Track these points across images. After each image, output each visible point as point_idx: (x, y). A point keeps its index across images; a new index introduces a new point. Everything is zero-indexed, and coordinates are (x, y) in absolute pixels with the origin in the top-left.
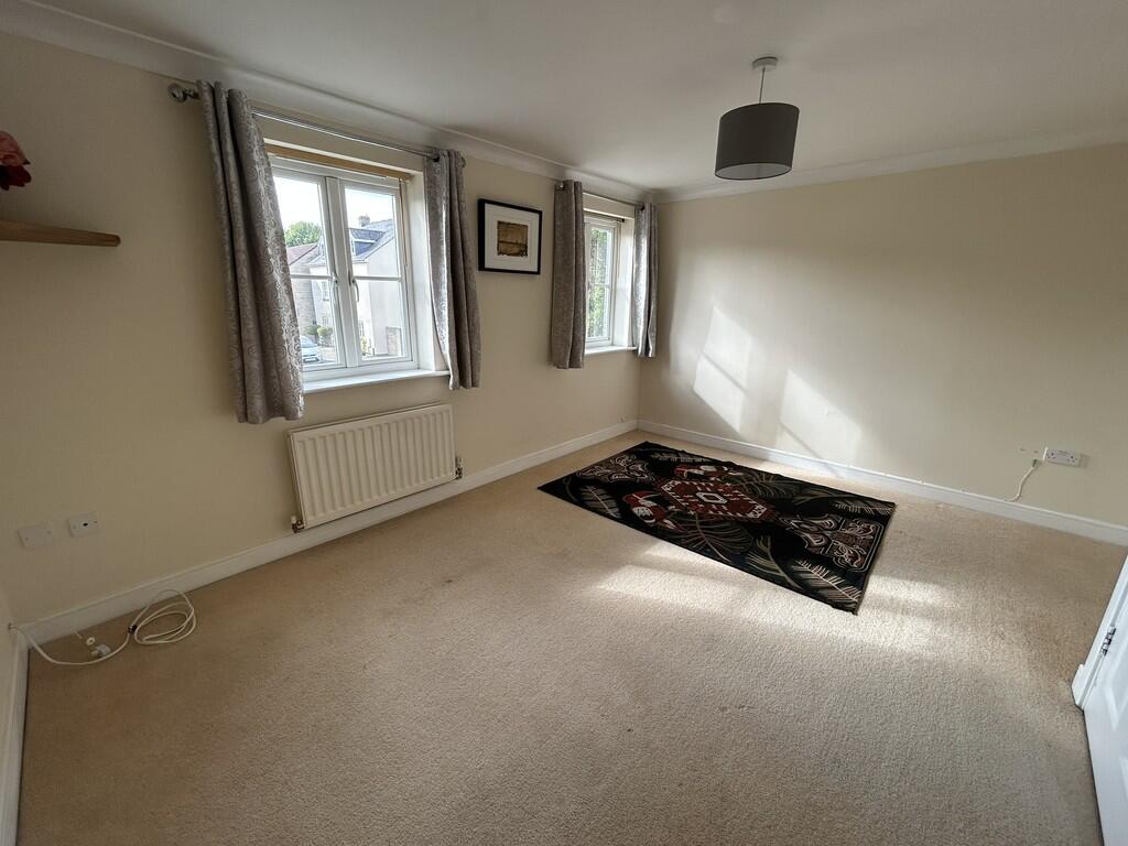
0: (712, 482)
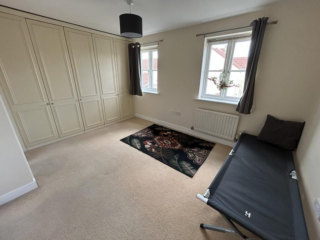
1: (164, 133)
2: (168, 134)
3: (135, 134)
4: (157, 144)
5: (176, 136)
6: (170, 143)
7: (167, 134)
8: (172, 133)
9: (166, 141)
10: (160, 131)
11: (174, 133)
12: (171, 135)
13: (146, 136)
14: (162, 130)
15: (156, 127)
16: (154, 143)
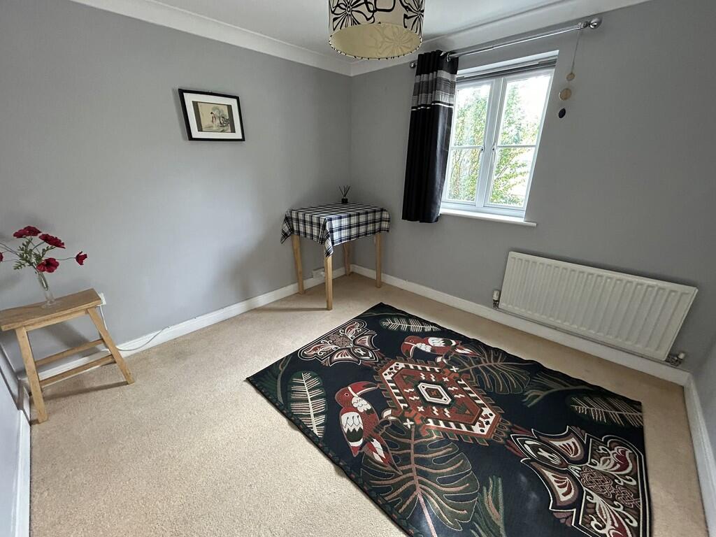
0: (437, 365)
1: (418, 345)
2: (434, 349)
3: (307, 347)
4: (395, 408)
5: (464, 356)
6: (446, 400)
7: (428, 349)
8: (448, 343)
9: (428, 391)
10: (402, 335)
11: (454, 343)
12: (447, 352)
13: (350, 357)
14: (409, 328)
15: (384, 318)
16: (378, 400)
